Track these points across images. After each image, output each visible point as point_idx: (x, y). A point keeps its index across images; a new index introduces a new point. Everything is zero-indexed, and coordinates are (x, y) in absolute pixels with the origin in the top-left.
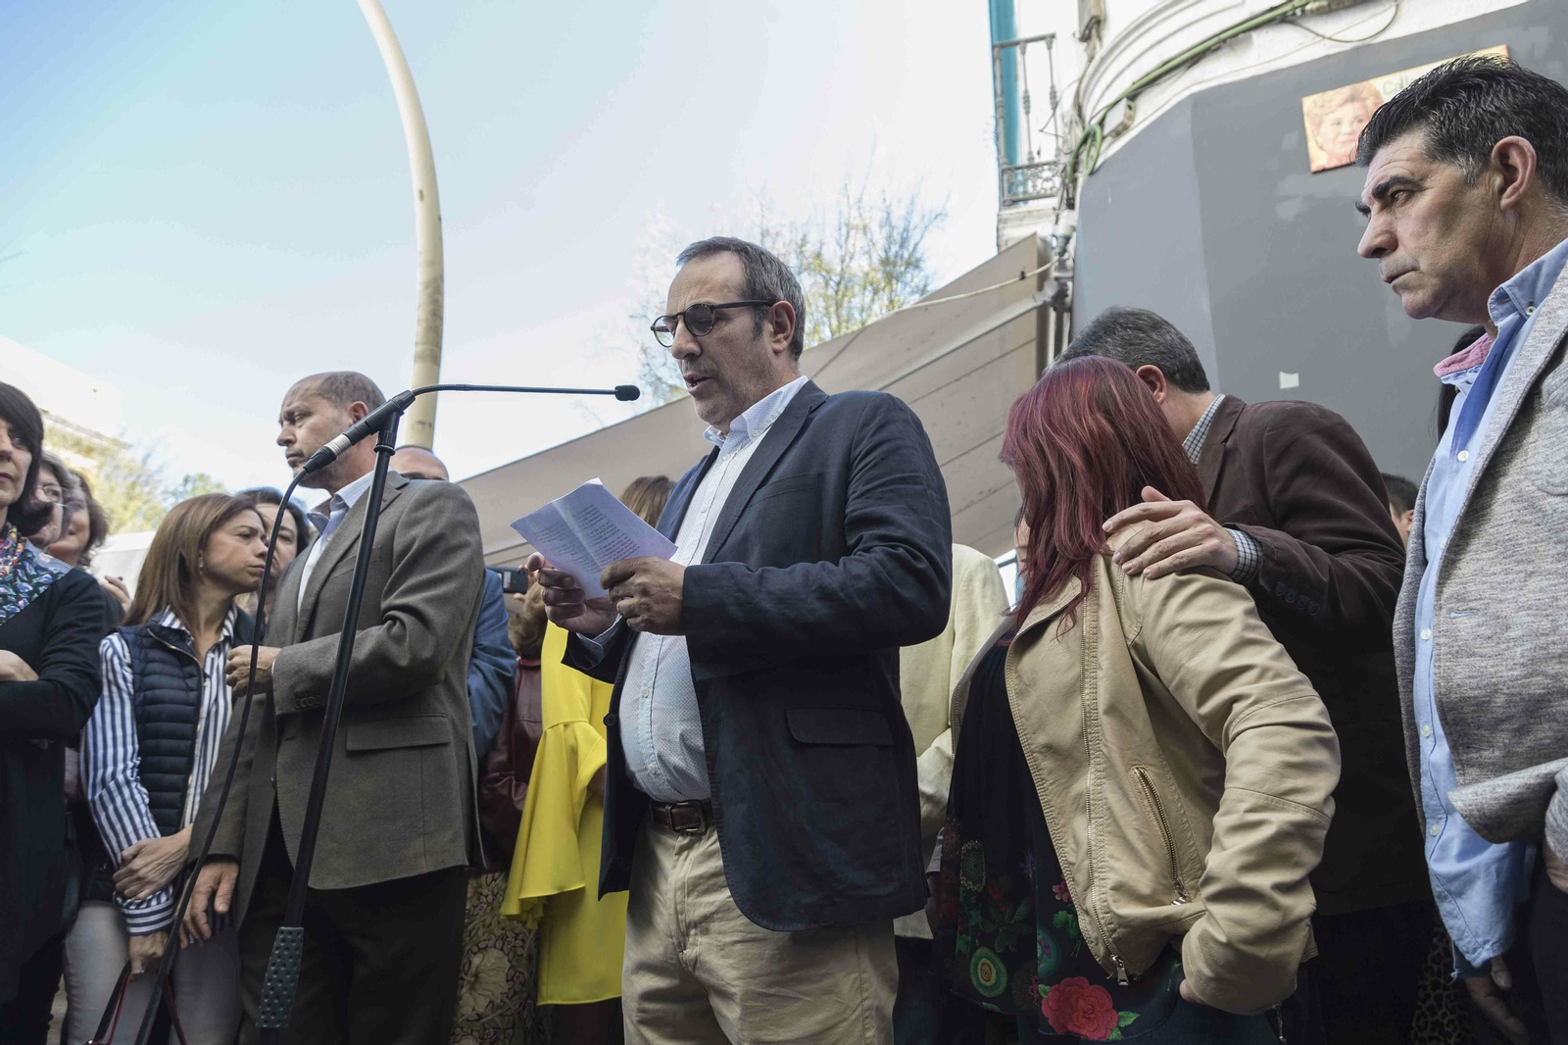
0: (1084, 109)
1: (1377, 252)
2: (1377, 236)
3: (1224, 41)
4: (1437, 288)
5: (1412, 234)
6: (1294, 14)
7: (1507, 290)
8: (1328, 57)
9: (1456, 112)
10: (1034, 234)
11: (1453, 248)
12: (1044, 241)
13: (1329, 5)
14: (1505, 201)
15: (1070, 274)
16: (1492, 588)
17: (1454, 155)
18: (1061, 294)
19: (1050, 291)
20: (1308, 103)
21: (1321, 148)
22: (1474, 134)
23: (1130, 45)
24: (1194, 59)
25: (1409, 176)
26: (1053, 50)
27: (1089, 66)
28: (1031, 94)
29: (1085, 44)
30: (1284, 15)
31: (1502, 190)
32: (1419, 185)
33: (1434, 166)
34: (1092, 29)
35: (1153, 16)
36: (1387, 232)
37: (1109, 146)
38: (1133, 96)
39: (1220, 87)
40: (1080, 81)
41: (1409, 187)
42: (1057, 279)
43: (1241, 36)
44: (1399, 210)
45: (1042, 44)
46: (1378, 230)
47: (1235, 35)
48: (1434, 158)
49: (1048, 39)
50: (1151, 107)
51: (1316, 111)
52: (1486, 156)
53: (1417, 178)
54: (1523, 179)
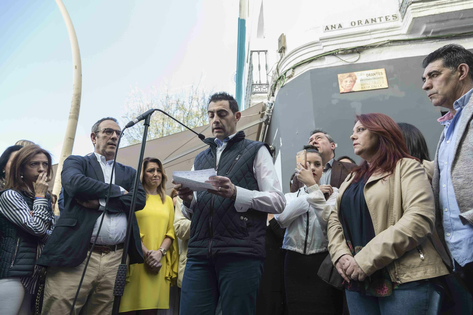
0: (279, 70)
1: (427, 89)
2: (428, 85)
3: (318, 58)
4: (442, 98)
5: (437, 85)
6: (336, 54)
7: (458, 102)
8: (343, 65)
9: (450, 56)
10: (262, 102)
11: (448, 88)
12: (265, 104)
13: (344, 53)
14: (460, 79)
15: (271, 114)
16: (465, 171)
17: (449, 66)
18: (268, 120)
19: (265, 118)
20: (339, 76)
21: (342, 87)
22: (454, 62)
23: (293, 55)
24: (310, 61)
25: (438, 71)
26: (267, 55)
27: (281, 59)
28: (260, 65)
29: (280, 54)
30: (333, 53)
31: (460, 76)
32: (440, 73)
33: (444, 68)
34: (282, 50)
35: (300, 49)
36: (431, 84)
37: (287, 80)
38: (294, 68)
39: (317, 69)
40: (279, 63)
41: (437, 73)
42: (267, 115)
43: (323, 57)
44: (434, 79)
45: (264, 53)
46: (428, 83)
47: (321, 57)
48: (444, 67)
49: (266, 52)
50: (299, 72)
51: (341, 78)
52: (457, 67)
53: (440, 71)
54: (466, 74)
